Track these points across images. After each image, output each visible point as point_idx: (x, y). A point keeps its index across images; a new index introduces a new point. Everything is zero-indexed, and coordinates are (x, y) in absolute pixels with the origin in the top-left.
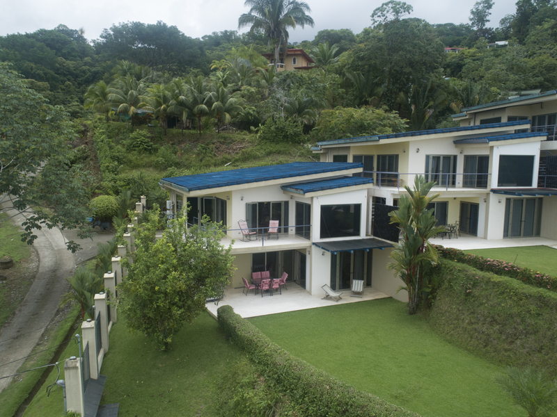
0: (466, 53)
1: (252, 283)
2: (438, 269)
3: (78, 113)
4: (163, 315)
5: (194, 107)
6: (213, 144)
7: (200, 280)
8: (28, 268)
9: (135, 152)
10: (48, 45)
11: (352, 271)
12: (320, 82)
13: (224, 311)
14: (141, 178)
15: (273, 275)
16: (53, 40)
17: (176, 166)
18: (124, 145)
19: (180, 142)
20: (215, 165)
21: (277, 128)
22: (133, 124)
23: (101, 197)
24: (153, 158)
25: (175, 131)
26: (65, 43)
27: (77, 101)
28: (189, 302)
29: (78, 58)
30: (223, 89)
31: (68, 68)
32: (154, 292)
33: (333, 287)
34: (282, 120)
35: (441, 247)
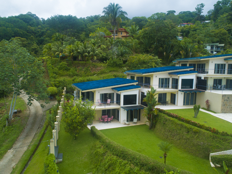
0: (192, 27)
1: (102, 119)
2: (157, 116)
3: (37, 49)
4: (75, 128)
5: (83, 54)
6: (90, 67)
7: (86, 118)
8: (27, 113)
9: (62, 70)
10: (24, 21)
11: (134, 116)
12: (130, 43)
13: (93, 128)
14: (64, 81)
15: (109, 117)
16: (26, 18)
17: (76, 76)
18: (57, 68)
19: (78, 67)
20: (91, 75)
21: (114, 62)
22: (60, 59)
23: (50, 88)
24: (68, 72)
25: (76, 62)
26: (31, 20)
27: (36, 44)
28: (83, 125)
29: (36, 26)
30: (94, 48)
31: (32, 30)
32: (73, 122)
33: (127, 121)
34: (115, 59)
35: (159, 109)
